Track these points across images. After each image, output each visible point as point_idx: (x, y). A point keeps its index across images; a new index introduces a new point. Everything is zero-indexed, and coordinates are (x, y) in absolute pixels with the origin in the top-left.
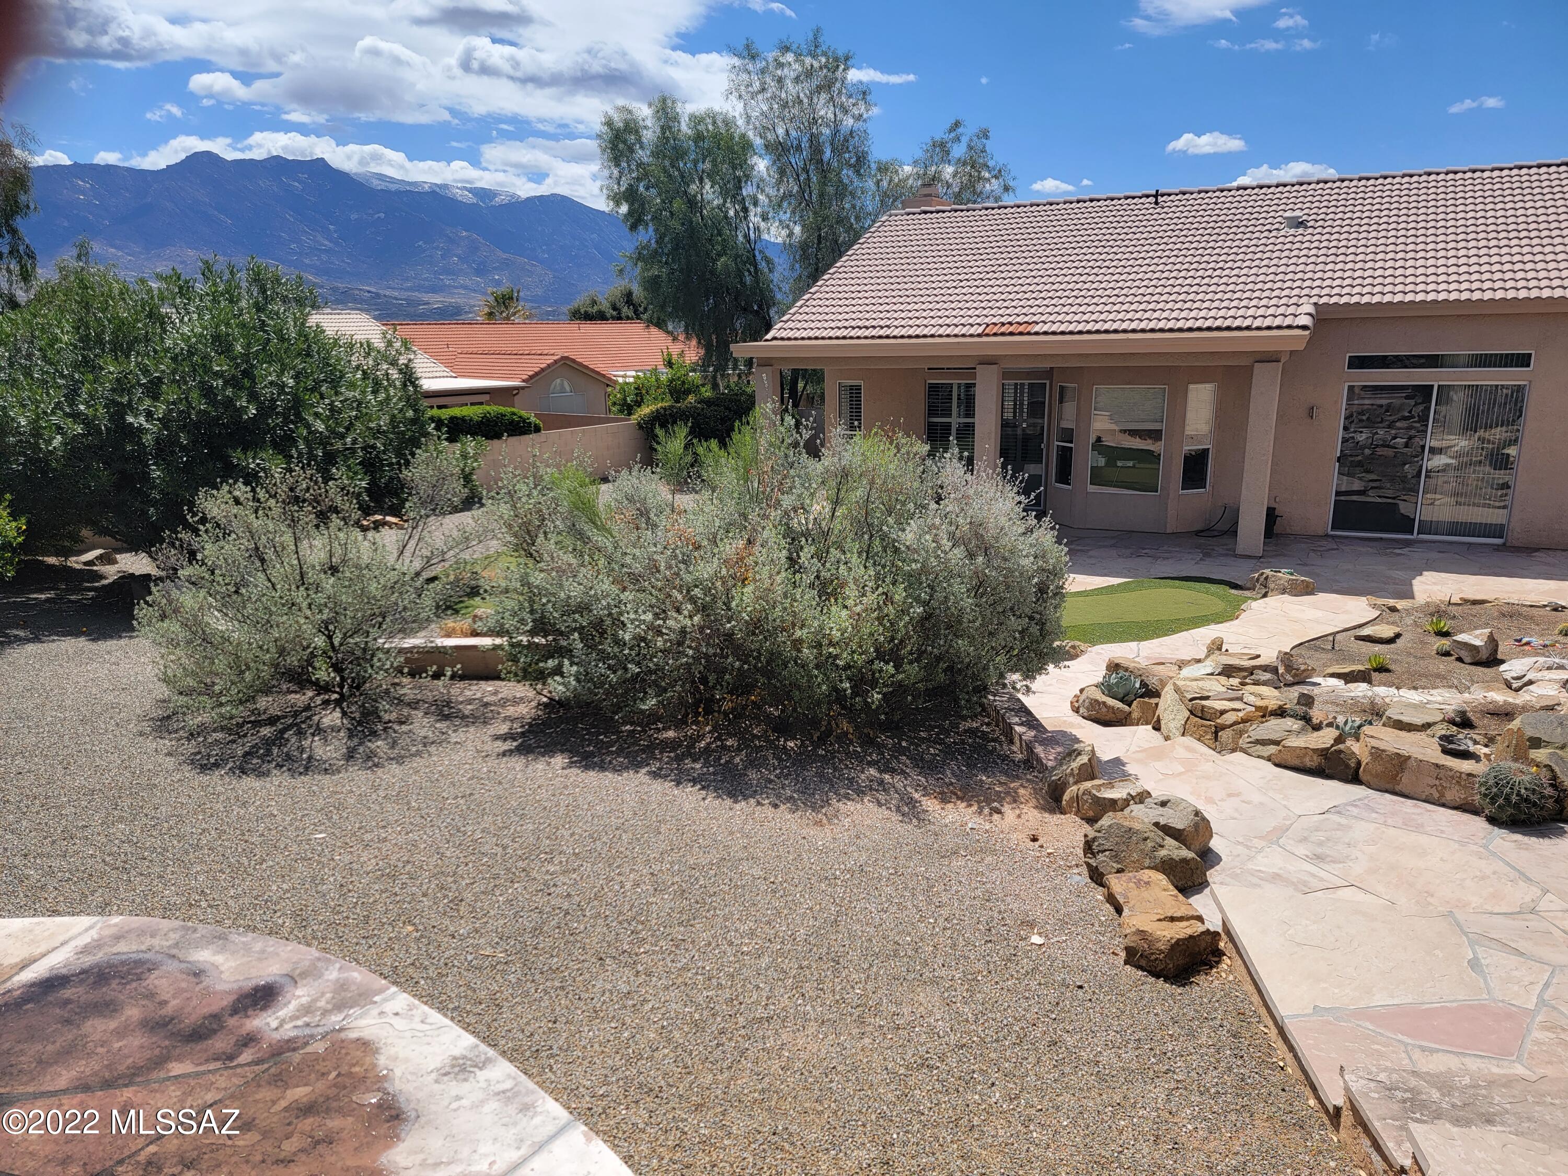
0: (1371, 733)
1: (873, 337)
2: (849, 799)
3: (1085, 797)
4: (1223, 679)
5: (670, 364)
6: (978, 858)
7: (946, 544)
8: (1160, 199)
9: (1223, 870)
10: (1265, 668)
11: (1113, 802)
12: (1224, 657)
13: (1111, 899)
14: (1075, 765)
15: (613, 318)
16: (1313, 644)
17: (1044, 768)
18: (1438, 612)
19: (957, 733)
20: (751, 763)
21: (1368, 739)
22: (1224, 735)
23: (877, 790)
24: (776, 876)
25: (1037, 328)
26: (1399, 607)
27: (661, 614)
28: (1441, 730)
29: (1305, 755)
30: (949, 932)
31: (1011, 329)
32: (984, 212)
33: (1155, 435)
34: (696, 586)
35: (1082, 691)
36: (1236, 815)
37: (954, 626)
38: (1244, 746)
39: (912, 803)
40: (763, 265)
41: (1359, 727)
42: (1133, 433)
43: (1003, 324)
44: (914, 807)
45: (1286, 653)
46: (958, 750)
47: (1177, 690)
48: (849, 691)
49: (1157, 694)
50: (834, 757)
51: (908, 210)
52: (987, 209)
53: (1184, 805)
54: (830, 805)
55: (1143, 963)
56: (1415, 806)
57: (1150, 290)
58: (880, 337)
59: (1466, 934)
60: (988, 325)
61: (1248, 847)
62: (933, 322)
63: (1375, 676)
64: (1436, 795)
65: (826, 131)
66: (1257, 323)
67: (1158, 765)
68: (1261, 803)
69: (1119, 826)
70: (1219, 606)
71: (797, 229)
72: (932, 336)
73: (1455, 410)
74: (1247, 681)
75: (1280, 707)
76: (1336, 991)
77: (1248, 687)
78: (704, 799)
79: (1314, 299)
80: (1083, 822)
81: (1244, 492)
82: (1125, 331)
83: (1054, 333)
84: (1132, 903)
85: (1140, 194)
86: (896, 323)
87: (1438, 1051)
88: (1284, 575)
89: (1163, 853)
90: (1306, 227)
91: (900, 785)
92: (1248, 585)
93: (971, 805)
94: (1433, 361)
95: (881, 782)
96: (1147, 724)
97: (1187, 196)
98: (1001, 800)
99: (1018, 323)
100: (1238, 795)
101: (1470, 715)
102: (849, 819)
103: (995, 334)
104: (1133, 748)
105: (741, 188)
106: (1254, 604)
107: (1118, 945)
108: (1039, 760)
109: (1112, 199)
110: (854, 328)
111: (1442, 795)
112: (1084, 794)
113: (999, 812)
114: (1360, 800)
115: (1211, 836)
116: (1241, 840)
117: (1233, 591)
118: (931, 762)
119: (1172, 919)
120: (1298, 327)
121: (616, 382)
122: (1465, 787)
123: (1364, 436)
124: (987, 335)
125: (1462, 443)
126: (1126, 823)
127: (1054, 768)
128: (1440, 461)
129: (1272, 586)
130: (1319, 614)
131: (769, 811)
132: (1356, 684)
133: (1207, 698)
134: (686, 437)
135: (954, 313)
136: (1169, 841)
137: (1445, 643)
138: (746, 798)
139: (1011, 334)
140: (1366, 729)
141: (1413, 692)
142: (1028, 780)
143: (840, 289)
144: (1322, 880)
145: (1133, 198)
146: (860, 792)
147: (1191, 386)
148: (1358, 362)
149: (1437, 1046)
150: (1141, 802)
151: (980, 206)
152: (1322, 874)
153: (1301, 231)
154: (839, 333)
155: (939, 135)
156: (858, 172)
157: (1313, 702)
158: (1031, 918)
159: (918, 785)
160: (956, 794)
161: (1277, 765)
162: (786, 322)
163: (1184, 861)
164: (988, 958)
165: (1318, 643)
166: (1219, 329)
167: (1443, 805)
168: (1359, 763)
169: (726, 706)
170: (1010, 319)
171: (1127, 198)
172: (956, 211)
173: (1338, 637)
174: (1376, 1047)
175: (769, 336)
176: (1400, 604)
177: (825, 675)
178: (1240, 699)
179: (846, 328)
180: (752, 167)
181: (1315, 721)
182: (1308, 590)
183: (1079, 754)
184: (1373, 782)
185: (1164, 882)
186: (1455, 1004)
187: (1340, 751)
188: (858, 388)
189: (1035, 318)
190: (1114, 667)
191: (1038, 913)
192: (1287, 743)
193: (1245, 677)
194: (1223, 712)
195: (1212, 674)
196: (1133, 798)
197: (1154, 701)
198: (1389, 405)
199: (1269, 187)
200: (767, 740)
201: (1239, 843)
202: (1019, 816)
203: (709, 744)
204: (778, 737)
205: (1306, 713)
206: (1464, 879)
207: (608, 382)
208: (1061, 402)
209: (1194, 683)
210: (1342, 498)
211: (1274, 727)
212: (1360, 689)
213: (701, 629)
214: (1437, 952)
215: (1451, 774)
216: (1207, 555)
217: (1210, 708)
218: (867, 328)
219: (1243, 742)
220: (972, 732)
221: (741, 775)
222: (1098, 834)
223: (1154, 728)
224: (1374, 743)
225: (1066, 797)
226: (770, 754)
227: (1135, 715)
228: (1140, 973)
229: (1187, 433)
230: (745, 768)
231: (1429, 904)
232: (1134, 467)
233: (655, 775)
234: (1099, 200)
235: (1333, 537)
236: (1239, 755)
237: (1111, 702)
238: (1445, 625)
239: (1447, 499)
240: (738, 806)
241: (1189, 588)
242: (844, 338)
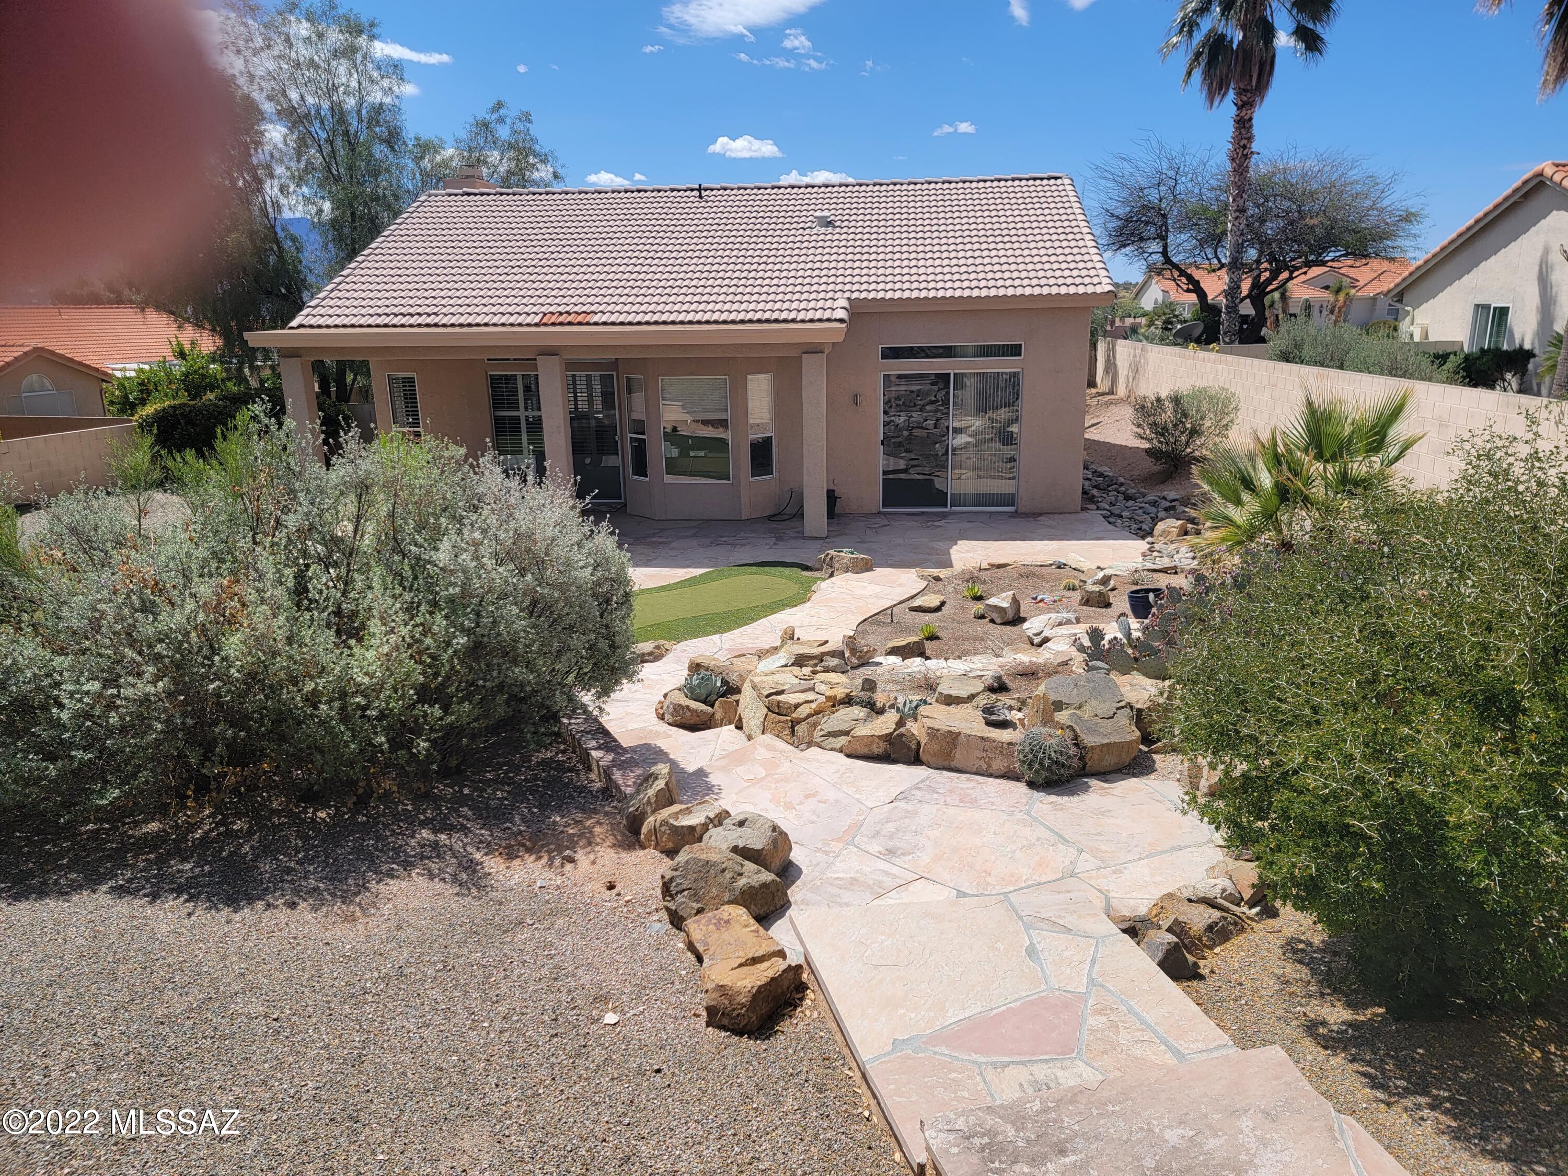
0: (926, 714)
1: (419, 325)
2: (392, 877)
3: (663, 829)
4: (796, 670)
5: (182, 355)
6: (547, 924)
7: (488, 562)
8: (704, 193)
9: (804, 884)
10: (833, 654)
11: (692, 829)
12: (796, 647)
13: (691, 947)
14: (651, 792)
15: (111, 302)
16: (873, 620)
17: (624, 798)
18: (971, 578)
19: (528, 768)
20: (267, 850)
21: (924, 720)
22: (801, 729)
23: (429, 858)
24: (282, 1008)
25: (596, 318)
26: (942, 576)
27: (112, 681)
28: (982, 700)
29: (872, 743)
30: (507, 1034)
31: (570, 319)
32: (530, 197)
33: (723, 424)
34: (161, 641)
35: (665, 696)
36: (814, 818)
37: (509, 653)
38: (818, 740)
39: (471, 866)
40: (288, 244)
41: (916, 707)
42: (705, 422)
43: (561, 314)
44: (475, 871)
45: (850, 637)
46: (529, 789)
47: (754, 687)
48: (386, 746)
49: (738, 691)
50: (378, 823)
51: (448, 191)
52: (534, 194)
53: (761, 821)
54: (367, 889)
55: (725, 1021)
56: (969, 780)
57: (702, 282)
58: (428, 325)
59: (1020, 918)
60: (545, 315)
61: (827, 853)
62: (485, 310)
63: (929, 646)
64: (985, 767)
65: (351, 102)
66: (801, 316)
67: (740, 770)
68: (836, 801)
69: (698, 860)
70: (793, 589)
71: (327, 206)
72: (486, 325)
73: (968, 395)
74: (818, 668)
75: (848, 695)
76: (913, 1015)
77: (819, 676)
78: (190, 915)
79: (847, 295)
80: (663, 856)
81: (805, 477)
82: (682, 323)
83: (613, 324)
84: (712, 949)
85: (684, 187)
86: (444, 310)
87: (1008, 1064)
88: (846, 555)
89: (742, 882)
90: (834, 227)
91: (458, 846)
92: (817, 566)
93: (540, 858)
94: (948, 352)
95: (435, 845)
96: (730, 723)
97: (728, 192)
98: (573, 846)
99: (576, 313)
100: (815, 795)
101: (1005, 678)
102: (390, 906)
103: (553, 324)
104: (718, 753)
105: (250, 156)
106: (823, 585)
107: (700, 1004)
108: (617, 787)
109: (659, 191)
110: (396, 315)
111: (989, 766)
112: (661, 825)
113: (572, 860)
114: (922, 781)
115: (791, 849)
116: (819, 846)
117: (805, 573)
118: (497, 808)
119: (754, 961)
120: (836, 320)
121: (112, 376)
122: (1007, 756)
123: (902, 419)
124: (545, 324)
125: (977, 423)
126: (703, 856)
127: (632, 795)
128: (961, 440)
129: (837, 565)
130: (877, 589)
131: (282, 915)
132: (911, 660)
133: (781, 692)
134: (152, 447)
135: (508, 301)
136: (749, 866)
137: (979, 607)
138: (251, 900)
139: (570, 324)
140: (923, 710)
141: (958, 661)
142: (606, 814)
143: (377, 272)
144: (894, 876)
145: (679, 191)
146: (408, 865)
147: (749, 377)
148: (892, 353)
149: (1006, 1059)
150: (720, 824)
151: (526, 191)
152: (895, 870)
153: (830, 230)
154: (379, 321)
155: (482, 114)
156: (393, 149)
157: (875, 686)
158: (605, 990)
159: (481, 842)
160: (524, 845)
161: (849, 756)
162: (315, 307)
163: (764, 885)
164: (553, 1059)
165: (879, 617)
166: (768, 321)
167: (991, 776)
168: (919, 744)
169: (231, 780)
170: (568, 309)
171: (673, 190)
172: (501, 194)
173: (895, 609)
174: (954, 1075)
175: (294, 323)
176: (943, 573)
177: (353, 730)
178: (812, 689)
179: (387, 315)
180: (262, 133)
181: (879, 705)
182: (867, 567)
183: (656, 778)
184: (932, 761)
185: (745, 917)
186: (1018, 1003)
187: (902, 735)
188: (411, 381)
189: (593, 308)
190: (695, 667)
191: (613, 982)
192: (856, 733)
193: (816, 665)
194: (797, 706)
195: (786, 666)
196: (711, 820)
197: (735, 697)
198: (919, 390)
199: (800, 188)
200: (290, 814)
201: (818, 850)
202: (593, 863)
203: (207, 833)
204: (305, 808)
205: (870, 697)
206: (1014, 852)
207: (104, 377)
208: (629, 392)
209: (770, 678)
210: (891, 477)
211: (845, 717)
212: (916, 664)
213: (170, 695)
214: (999, 945)
215: (994, 744)
216: (779, 539)
217: (785, 703)
218: (412, 315)
219: (817, 734)
220: (545, 763)
221: (249, 869)
222: (675, 873)
223: (737, 727)
224: (929, 723)
225: (644, 830)
226: (292, 833)
227: (718, 716)
228: (723, 1034)
229: (751, 421)
230: (256, 858)
231: (988, 884)
232: (706, 456)
233: (120, 892)
234: (646, 191)
235: (884, 513)
236: (814, 750)
237: (695, 705)
238: (979, 590)
239: (970, 474)
240: (237, 917)
241: (765, 574)
242: (386, 326)
